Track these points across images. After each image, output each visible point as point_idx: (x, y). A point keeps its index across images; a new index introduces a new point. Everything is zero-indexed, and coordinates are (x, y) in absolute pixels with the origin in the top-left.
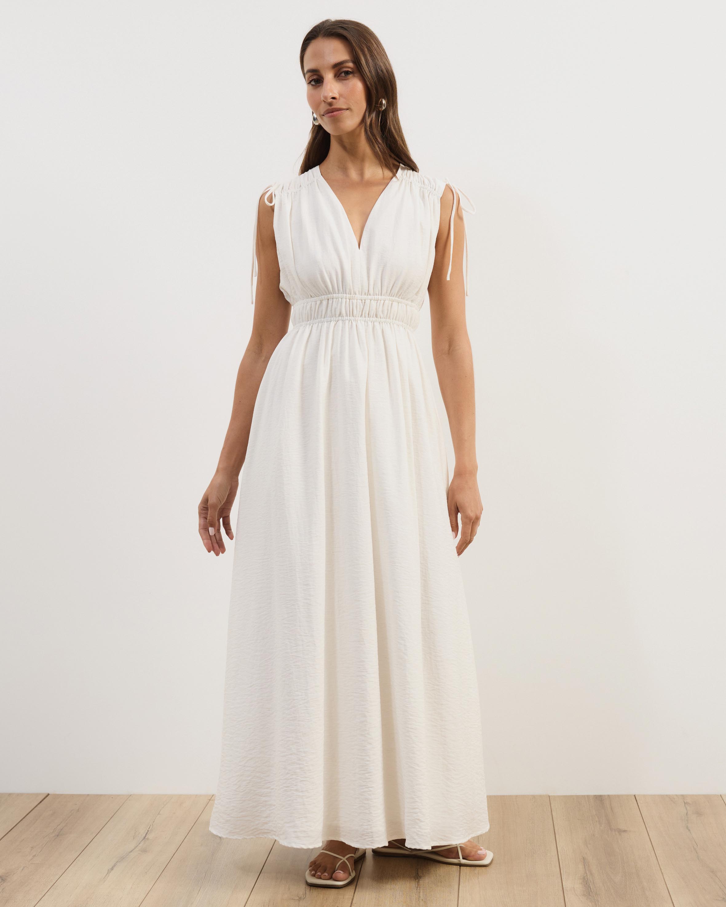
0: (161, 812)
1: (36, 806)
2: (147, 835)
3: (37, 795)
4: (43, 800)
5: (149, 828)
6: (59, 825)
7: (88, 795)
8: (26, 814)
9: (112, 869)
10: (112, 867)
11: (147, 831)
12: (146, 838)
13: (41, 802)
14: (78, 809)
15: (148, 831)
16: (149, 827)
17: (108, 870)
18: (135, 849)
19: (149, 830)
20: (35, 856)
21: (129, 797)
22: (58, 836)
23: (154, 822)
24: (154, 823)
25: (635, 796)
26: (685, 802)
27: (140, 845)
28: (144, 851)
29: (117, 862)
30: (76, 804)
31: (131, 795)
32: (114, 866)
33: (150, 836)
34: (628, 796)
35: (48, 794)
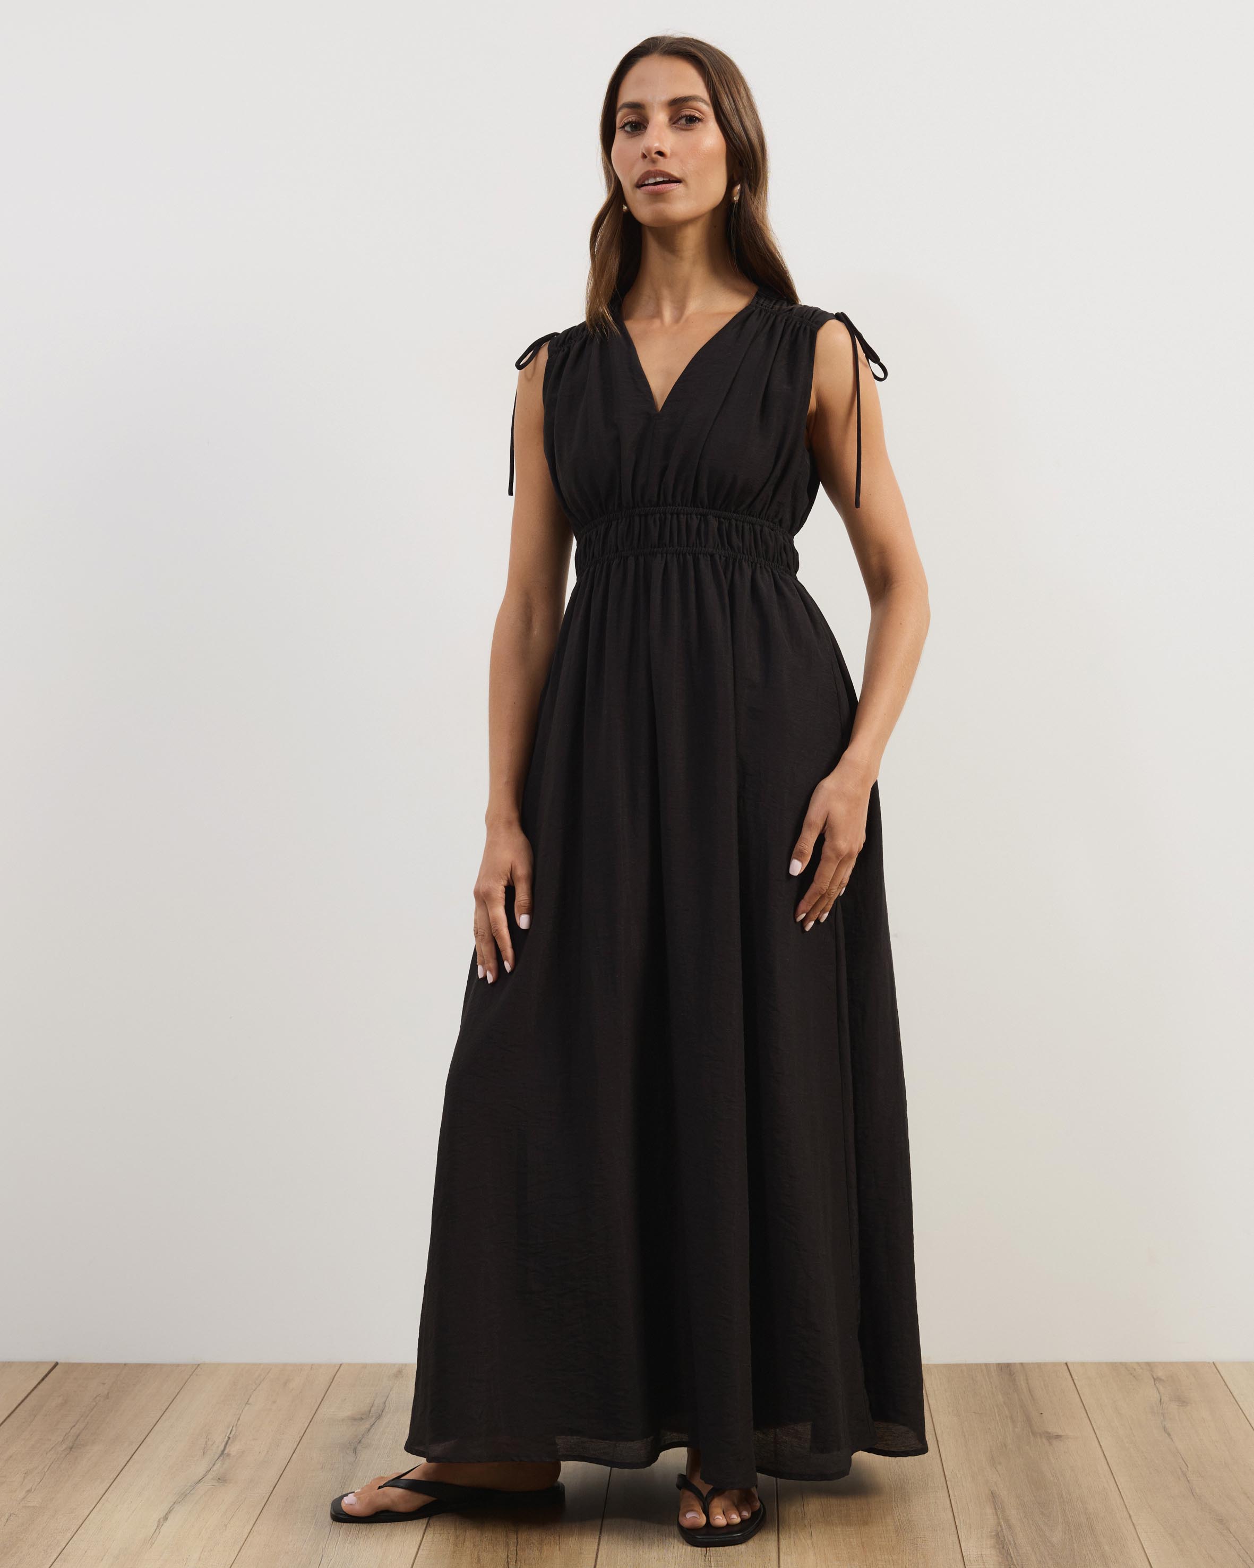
0: (251, 1401)
1: (35, 1388)
2: (227, 1446)
3: (38, 1364)
4: (46, 1375)
5: (230, 1433)
6: (74, 1426)
7: (125, 1364)
8: (17, 1404)
9: (166, 1518)
10: (167, 1514)
11: (227, 1438)
12: (226, 1452)
13: (43, 1379)
14: (108, 1393)
15: (229, 1438)
16: (229, 1431)
17: (159, 1521)
18: (206, 1476)
19: (230, 1436)
20: (29, 1491)
21: (196, 1368)
22: (71, 1448)
23: (239, 1419)
24: (239, 1421)
25: (1066, 1364)
26: (1155, 1377)
27: (215, 1468)
28: (222, 1480)
29: (174, 1503)
30: (104, 1384)
31: (199, 1365)
32: (170, 1512)
33: (233, 1449)
34: (1055, 1364)
35: (57, 1364)
